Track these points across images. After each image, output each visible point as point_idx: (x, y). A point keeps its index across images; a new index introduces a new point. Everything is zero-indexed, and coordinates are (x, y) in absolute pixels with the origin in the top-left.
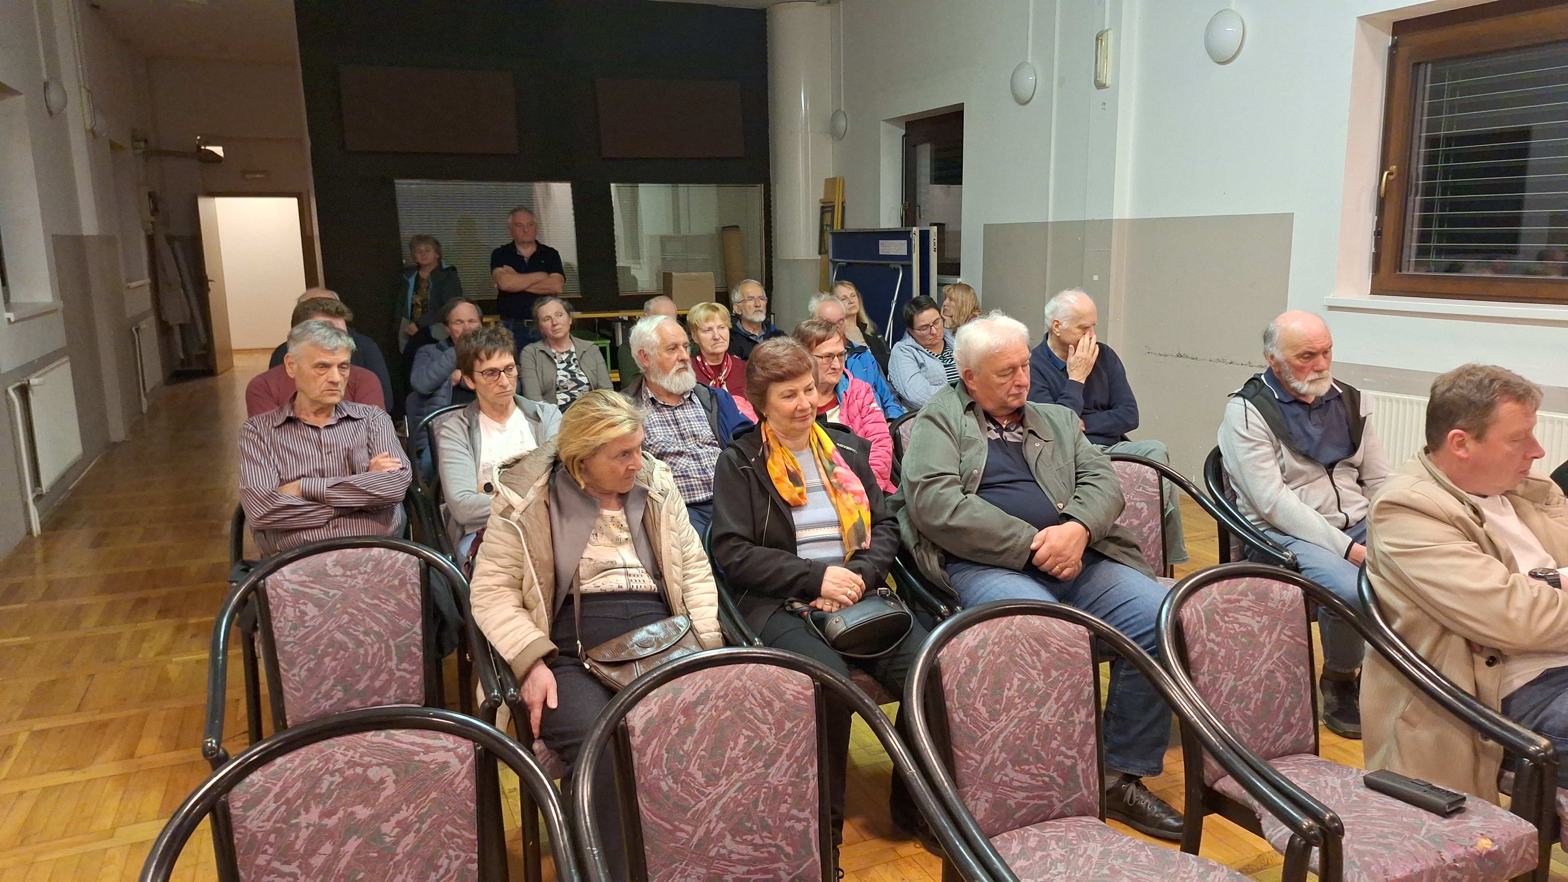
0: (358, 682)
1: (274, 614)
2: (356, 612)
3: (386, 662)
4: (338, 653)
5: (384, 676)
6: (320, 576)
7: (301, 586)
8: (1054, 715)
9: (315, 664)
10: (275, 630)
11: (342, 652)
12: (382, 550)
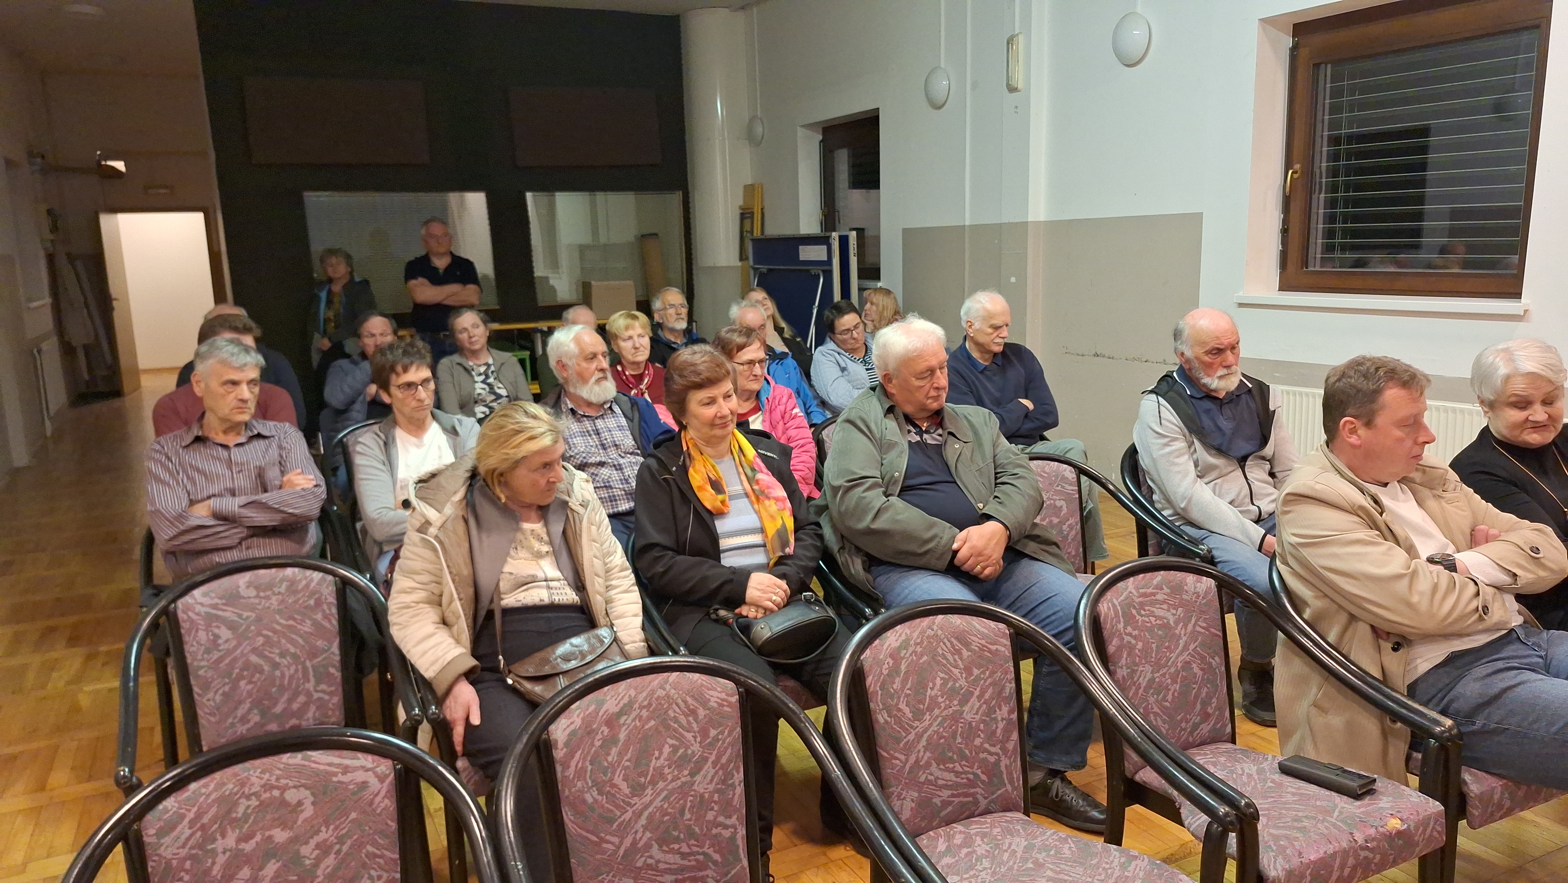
0: (275, 705)
1: (186, 638)
2: (270, 634)
3: (303, 683)
4: (253, 676)
5: (302, 699)
6: (232, 599)
7: (214, 609)
8: (977, 714)
9: (231, 688)
10: (188, 655)
11: (257, 675)
12: (296, 570)
